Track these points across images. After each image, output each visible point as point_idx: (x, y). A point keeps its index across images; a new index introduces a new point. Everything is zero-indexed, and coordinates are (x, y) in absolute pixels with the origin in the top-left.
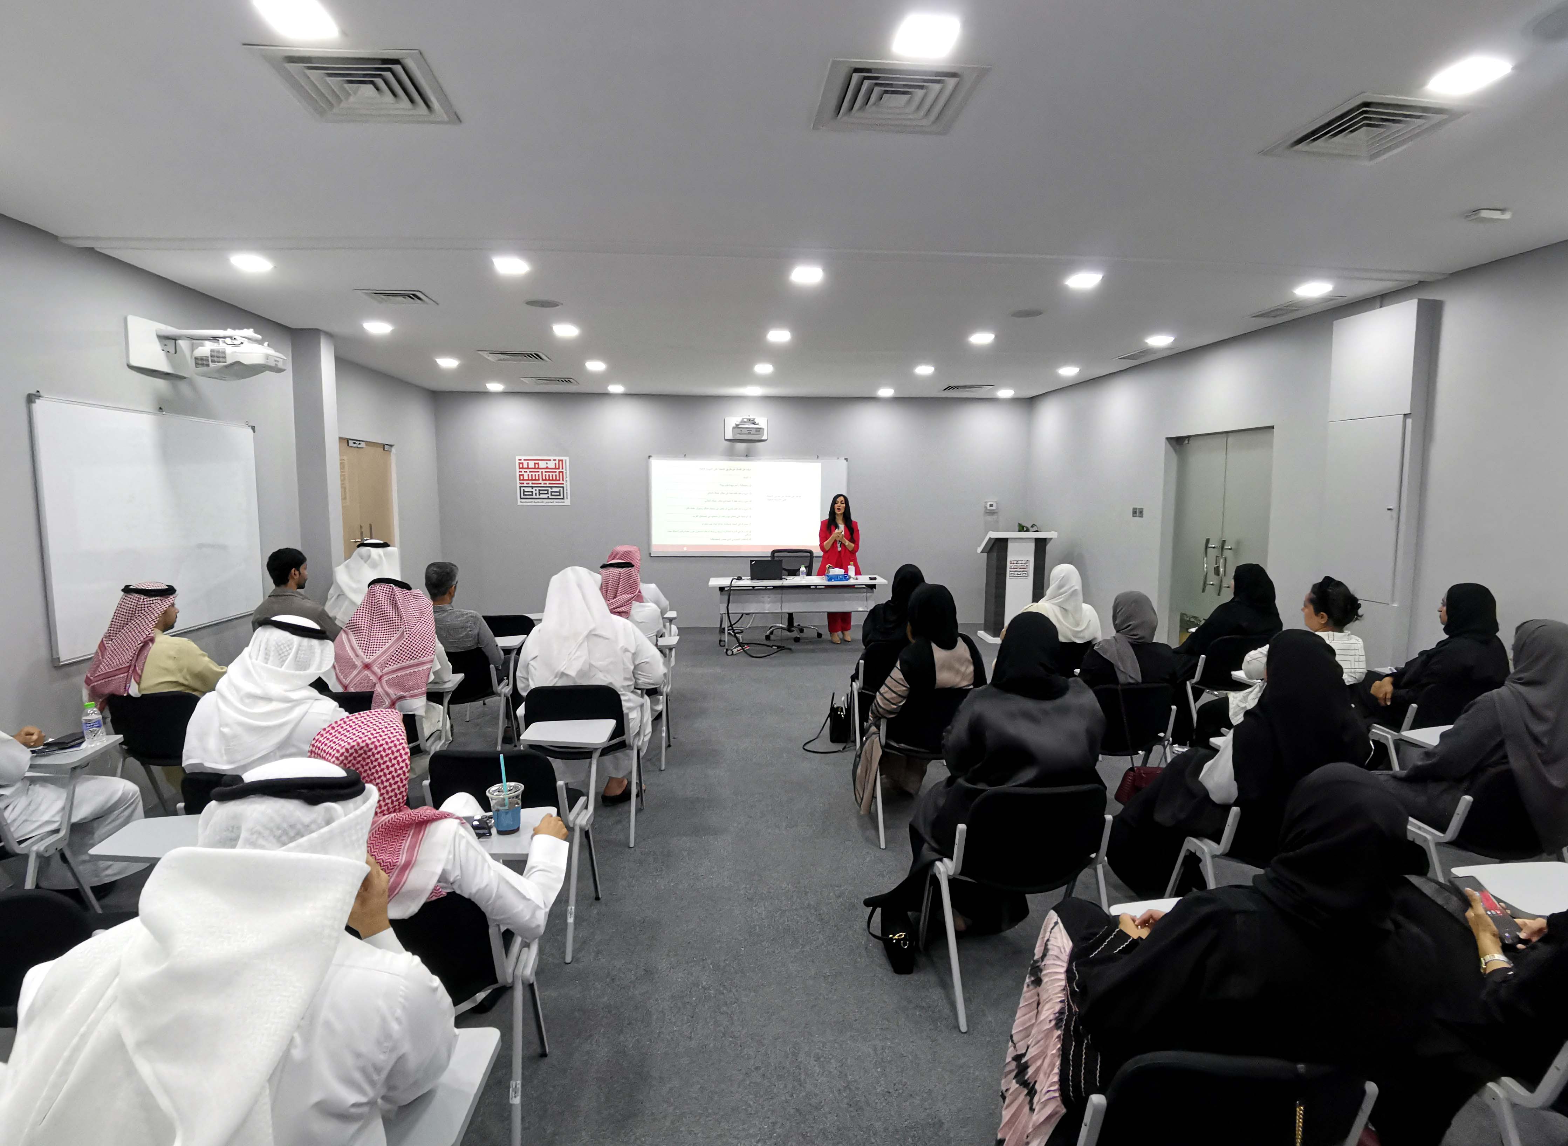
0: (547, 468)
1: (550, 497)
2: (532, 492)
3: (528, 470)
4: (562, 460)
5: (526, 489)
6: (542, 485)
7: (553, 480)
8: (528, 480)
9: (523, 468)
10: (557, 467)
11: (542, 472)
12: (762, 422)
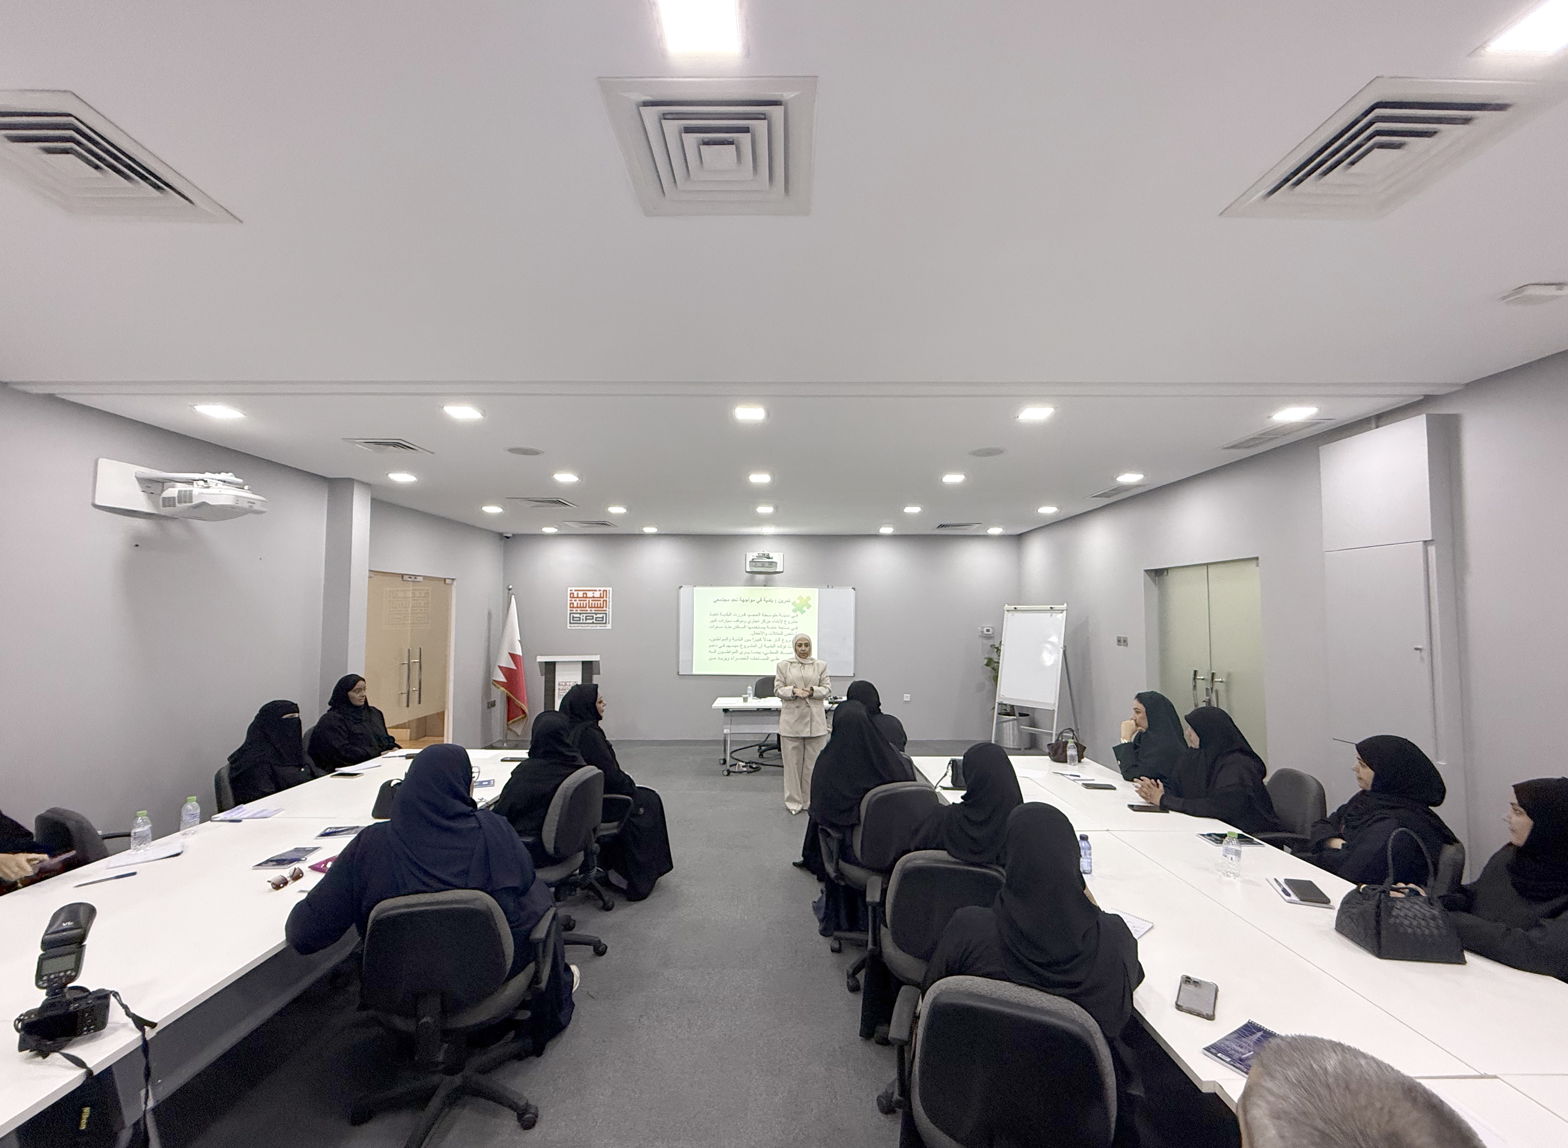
0: (593, 597)
1: (595, 622)
2: (580, 618)
3: (578, 599)
4: (606, 591)
5: (575, 615)
6: (589, 612)
7: (598, 607)
8: (577, 607)
9: (573, 597)
10: (602, 596)
11: (589, 601)
12: (777, 557)
